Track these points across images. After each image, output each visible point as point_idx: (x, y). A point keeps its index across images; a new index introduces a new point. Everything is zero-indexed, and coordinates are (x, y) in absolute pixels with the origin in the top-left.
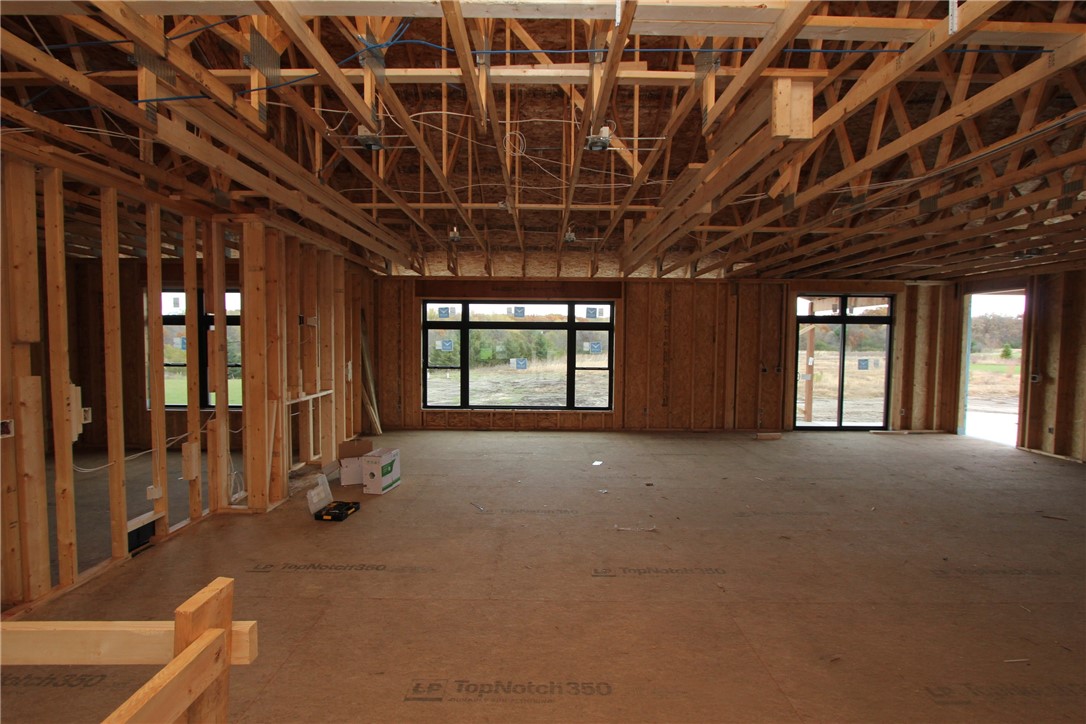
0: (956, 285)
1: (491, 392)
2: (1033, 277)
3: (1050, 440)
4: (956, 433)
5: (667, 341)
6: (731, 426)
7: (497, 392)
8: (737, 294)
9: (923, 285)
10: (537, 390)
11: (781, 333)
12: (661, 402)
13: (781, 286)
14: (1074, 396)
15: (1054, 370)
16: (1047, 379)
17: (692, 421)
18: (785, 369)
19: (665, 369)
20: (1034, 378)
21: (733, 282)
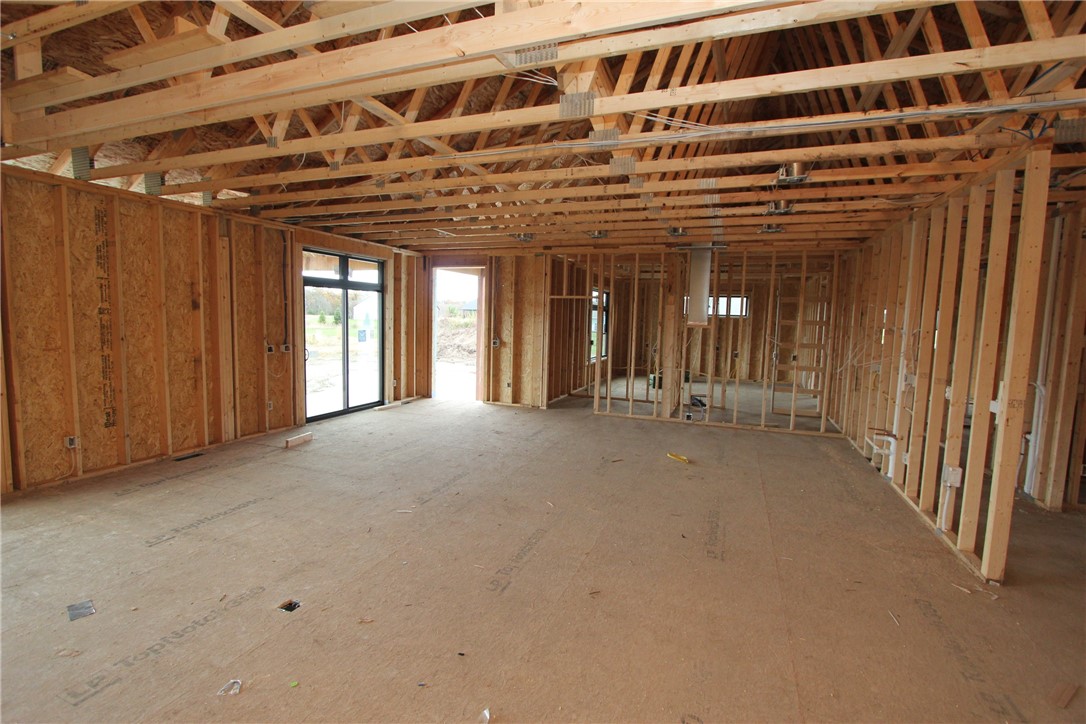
0: (425, 257)
2: (491, 257)
3: (507, 393)
4: (430, 397)
5: (106, 305)
6: (232, 436)
8: (229, 235)
9: (404, 253)
11: (286, 298)
12: (103, 420)
13: (282, 233)
14: (521, 355)
15: (508, 336)
16: (503, 344)
17: (170, 441)
18: (294, 346)
19: (105, 358)
20: (494, 343)
21: (218, 216)
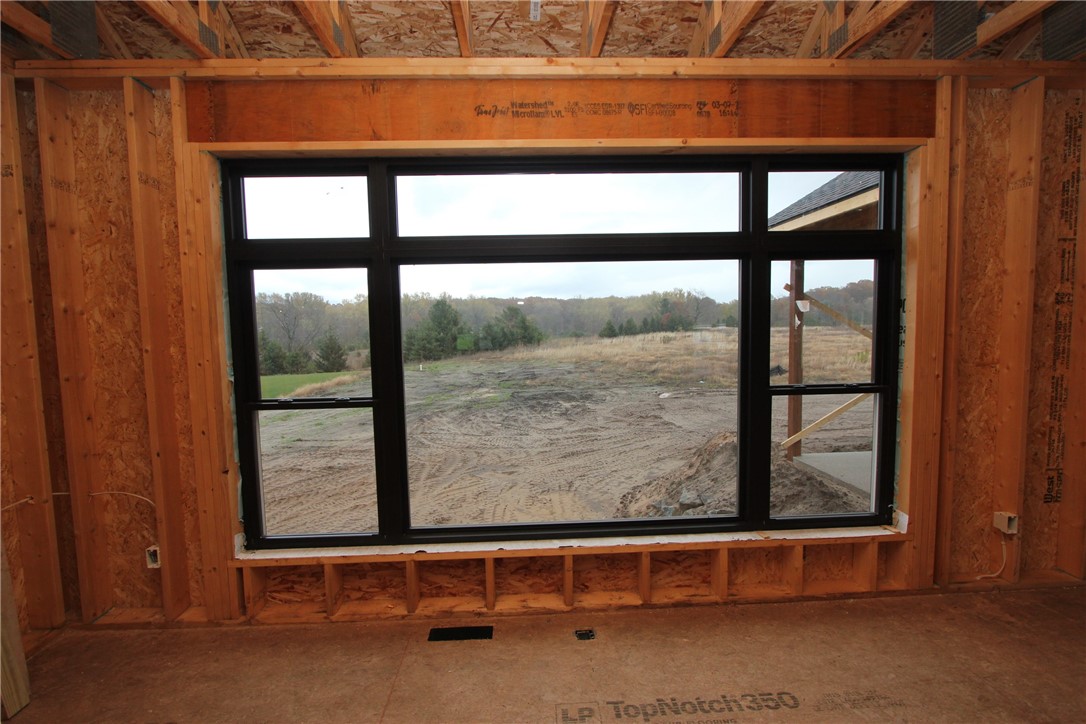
1: (473, 387)
7: (480, 386)
10: (528, 382)
